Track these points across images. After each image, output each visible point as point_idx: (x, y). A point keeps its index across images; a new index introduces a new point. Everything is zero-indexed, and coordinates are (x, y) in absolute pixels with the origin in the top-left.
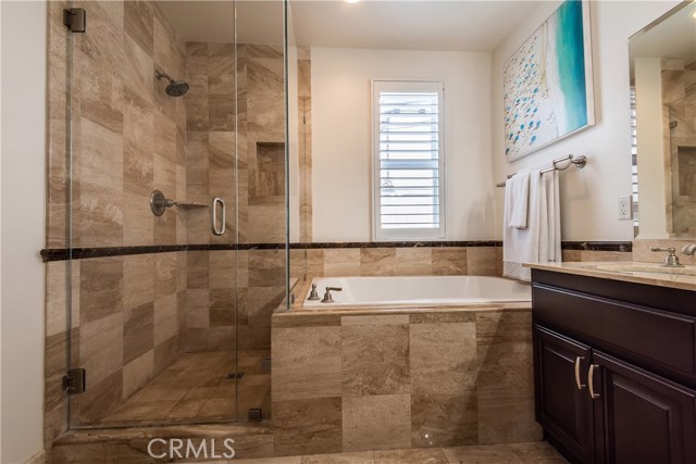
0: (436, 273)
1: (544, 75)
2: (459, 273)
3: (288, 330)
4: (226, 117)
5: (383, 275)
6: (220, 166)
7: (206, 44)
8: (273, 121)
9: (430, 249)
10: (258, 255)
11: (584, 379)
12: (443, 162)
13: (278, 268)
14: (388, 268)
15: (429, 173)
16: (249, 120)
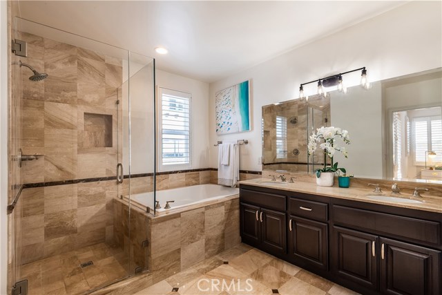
0: (187, 185)
1: (234, 106)
2: (196, 184)
3: (159, 224)
4: (60, 93)
5: (163, 189)
6: (54, 127)
7: (42, 38)
8: (97, 100)
9: (184, 174)
10: (85, 186)
11: (259, 217)
12: (190, 132)
13: (100, 193)
14: (165, 185)
15: (183, 137)
16: (79, 97)
